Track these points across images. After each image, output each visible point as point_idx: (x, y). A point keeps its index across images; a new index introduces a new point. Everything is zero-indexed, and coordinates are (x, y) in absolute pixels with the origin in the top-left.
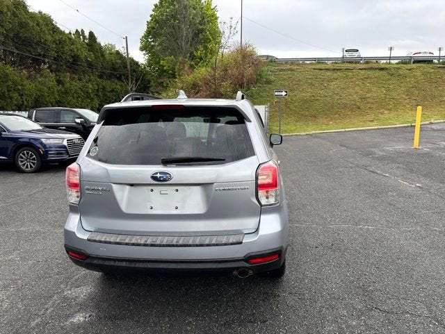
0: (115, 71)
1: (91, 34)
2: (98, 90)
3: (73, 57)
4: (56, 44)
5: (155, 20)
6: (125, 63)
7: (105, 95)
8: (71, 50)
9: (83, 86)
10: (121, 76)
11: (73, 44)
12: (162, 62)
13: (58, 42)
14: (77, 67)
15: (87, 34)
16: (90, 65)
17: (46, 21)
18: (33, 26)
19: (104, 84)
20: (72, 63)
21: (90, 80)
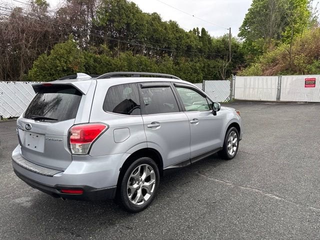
0: (219, 53)
1: (203, 30)
2: (204, 67)
3: (188, 47)
4: (177, 39)
5: (251, 12)
6: (228, 47)
7: (209, 70)
8: (186, 42)
9: (193, 65)
10: (223, 56)
11: (188, 38)
12: (253, 43)
13: (178, 38)
14: (190, 53)
15: (200, 30)
16: (200, 51)
17: (174, 26)
18: (161, 30)
19: (209, 62)
20: (187, 51)
21: (199, 61)
